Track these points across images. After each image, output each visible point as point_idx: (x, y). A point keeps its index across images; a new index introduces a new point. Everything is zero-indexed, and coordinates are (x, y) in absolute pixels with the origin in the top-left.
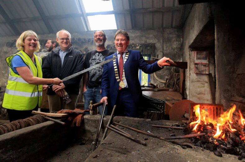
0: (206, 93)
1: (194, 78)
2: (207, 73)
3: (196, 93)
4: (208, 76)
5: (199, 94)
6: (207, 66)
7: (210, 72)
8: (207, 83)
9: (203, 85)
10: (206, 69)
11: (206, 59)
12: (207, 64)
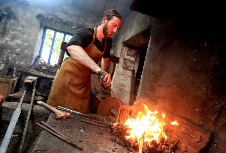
0: (127, 85)
1: (121, 71)
2: (132, 69)
3: (119, 84)
4: (132, 71)
5: (121, 86)
6: (133, 63)
7: (134, 69)
8: (130, 77)
9: (126, 79)
10: (132, 65)
11: (134, 57)
12: (133, 61)
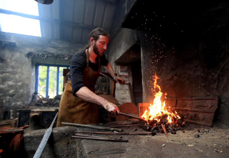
0: (128, 98)
1: (119, 87)
2: (128, 82)
3: (121, 99)
4: (128, 85)
5: (122, 99)
6: (128, 78)
7: (130, 82)
8: (128, 90)
9: (125, 92)
10: (127, 79)
11: (127, 72)
12: (127, 76)
